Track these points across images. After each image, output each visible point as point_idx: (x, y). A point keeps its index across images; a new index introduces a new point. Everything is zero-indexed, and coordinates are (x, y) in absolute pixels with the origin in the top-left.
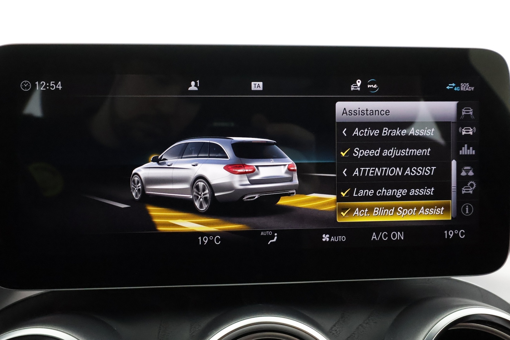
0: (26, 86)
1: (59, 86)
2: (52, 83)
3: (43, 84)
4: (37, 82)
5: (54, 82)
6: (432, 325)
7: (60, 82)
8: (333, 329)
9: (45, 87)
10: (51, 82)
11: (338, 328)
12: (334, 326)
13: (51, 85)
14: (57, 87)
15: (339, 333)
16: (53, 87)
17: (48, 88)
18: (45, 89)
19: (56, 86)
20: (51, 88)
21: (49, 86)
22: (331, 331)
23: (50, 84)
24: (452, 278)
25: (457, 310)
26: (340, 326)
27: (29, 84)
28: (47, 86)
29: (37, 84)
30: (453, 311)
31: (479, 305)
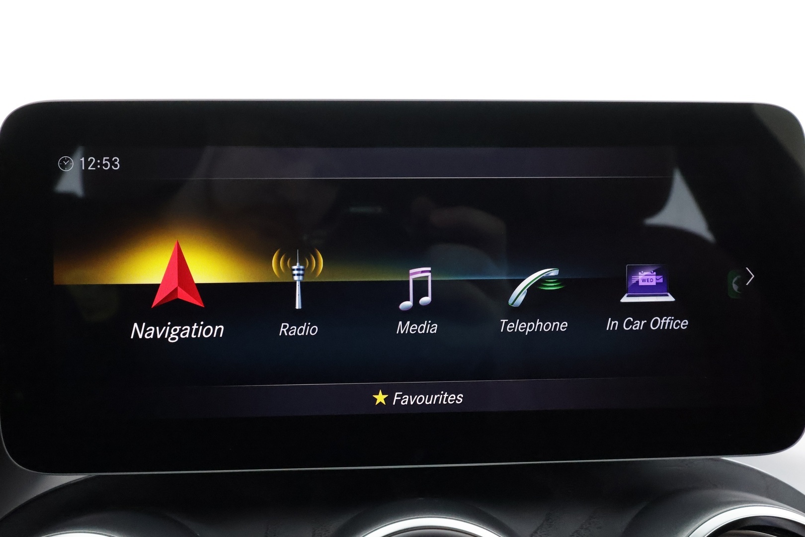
0: (66, 164)
2: (106, 160)
3: (92, 160)
4: (83, 158)
5: (108, 158)
6: (688, 533)
9: (95, 165)
10: (104, 158)
12: (535, 532)
13: (104, 163)
14: (113, 165)
16: (106, 165)
17: (99, 166)
18: (95, 169)
20: (104, 167)
21: (101, 164)
23: (102, 161)
24: (723, 459)
25: (728, 509)
26: (545, 533)
27: (70, 162)
28: (98, 164)
29: (82, 161)
30: (721, 511)
31: (762, 502)
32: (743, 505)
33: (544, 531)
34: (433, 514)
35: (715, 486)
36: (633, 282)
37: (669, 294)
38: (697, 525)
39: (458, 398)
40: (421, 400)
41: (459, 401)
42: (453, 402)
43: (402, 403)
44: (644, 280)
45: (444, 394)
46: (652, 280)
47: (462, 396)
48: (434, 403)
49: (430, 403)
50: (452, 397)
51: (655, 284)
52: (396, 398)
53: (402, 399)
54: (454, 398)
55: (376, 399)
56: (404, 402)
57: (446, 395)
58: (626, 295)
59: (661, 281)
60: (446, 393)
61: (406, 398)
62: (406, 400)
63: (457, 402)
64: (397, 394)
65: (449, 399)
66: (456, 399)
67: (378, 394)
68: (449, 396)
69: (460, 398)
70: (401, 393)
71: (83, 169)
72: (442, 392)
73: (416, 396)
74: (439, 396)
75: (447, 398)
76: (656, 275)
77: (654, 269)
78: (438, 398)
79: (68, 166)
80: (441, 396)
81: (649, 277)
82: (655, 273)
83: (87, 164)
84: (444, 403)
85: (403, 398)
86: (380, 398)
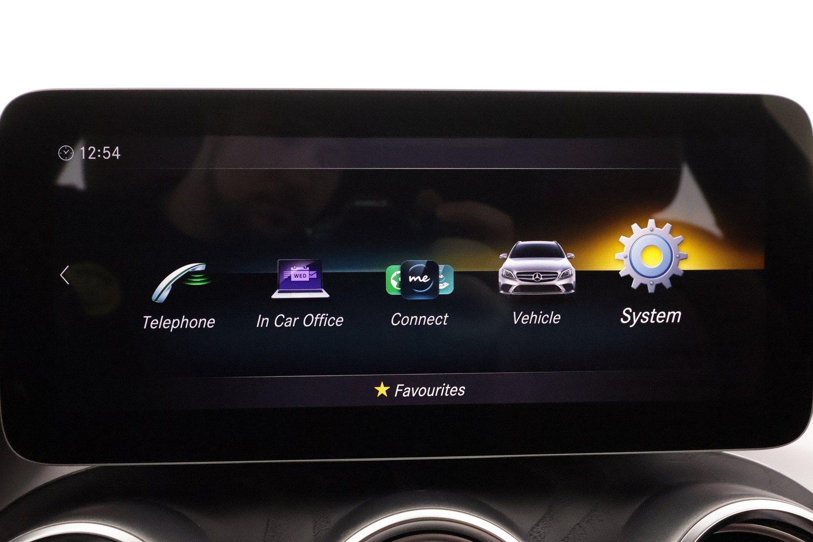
0: (66, 153)
1: (116, 153)
2: (106, 149)
3: (92, 150)
4: (83, 147)
5: (109, 147)
6: (689, 526)
7: (117, 148)
8: (535, 530)
9: (95, 155)
10: (105, 148)
11: (542, 528)
12: (537, 525)
13: (104, 152)
14: (113, 155)
15: (544, 537)
16: (107, 155)
17: (99, 156)
18: (95, 158)
19: (111, 154)
20: (104, 157)
21: (101, 153)
22: (531, 533)
23: (102, 150)
24: (724, 453)
25: (730, 502)
26: (545, 526)
27: (71, 151)
28: (98, 153)
29: (82, 150)
30: (723, 504)
31: (765, 496)
32: (745, 499)
33: (545, 524)
34: (434, 505)
35: (718, 480)
36: (285, 278)
37: (323, 290)
38: (699, 518)
39: (460, 390)
40: (422, 392)
41: (461, 393)
42: (456, 394)
43: (404, 395)
44: (296, 276)
45: (446, 386)
46: (305, 276)
47: (464, 388)
48: (436, 395)
49: (432, 395)
50: (455, 389)
51: (308, 280)
52: (397, 390)
53: (404, 391)
54: (456, 391)
55: (378, 391)
56: (406, 394)
57: (448, 387)
58: (278, 291)
59: (315, 276)
60: (448, 385)
61: (408, 390)
62: (408, 392)
63: (459, 394)
64: (398, 385)
65: (451, 391)
66: (458, 391)
67: (379, 386)
68: (451, 389)
69: (462, 390)
70: (403, 385)
71: (84, 158)
72: (444, 384)
73: (418, 388)
74: (441, 388)
75: (449, 390)
76: (309, 270)
77: (307, 265)
78: (440, 390)
79: (68, 155)
80: (443, 388)
81: (303, 273)
82: (308, 268)
83: (88, 153)
84: (446, 395)
85: (405, 389)
86: (382, 390)
